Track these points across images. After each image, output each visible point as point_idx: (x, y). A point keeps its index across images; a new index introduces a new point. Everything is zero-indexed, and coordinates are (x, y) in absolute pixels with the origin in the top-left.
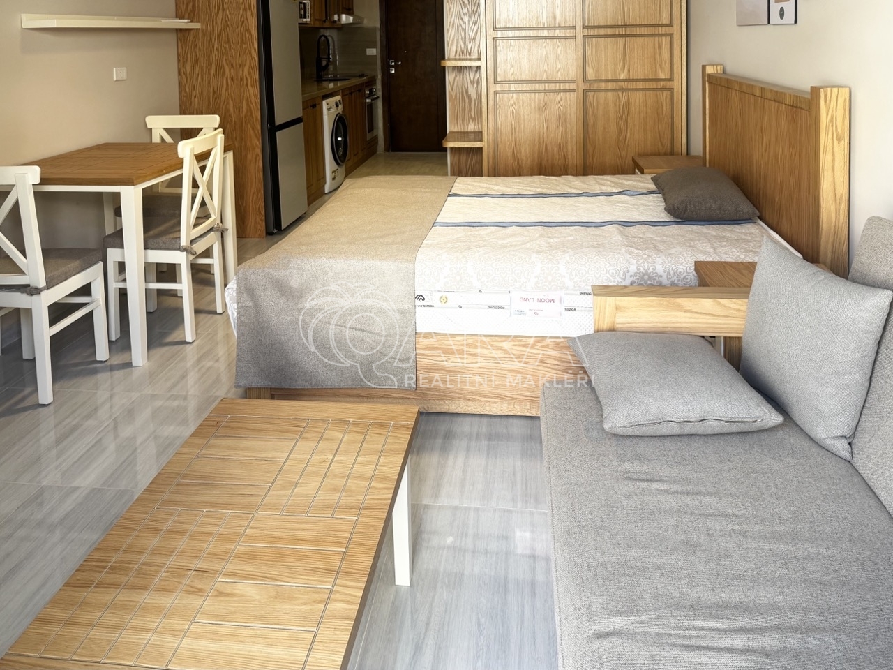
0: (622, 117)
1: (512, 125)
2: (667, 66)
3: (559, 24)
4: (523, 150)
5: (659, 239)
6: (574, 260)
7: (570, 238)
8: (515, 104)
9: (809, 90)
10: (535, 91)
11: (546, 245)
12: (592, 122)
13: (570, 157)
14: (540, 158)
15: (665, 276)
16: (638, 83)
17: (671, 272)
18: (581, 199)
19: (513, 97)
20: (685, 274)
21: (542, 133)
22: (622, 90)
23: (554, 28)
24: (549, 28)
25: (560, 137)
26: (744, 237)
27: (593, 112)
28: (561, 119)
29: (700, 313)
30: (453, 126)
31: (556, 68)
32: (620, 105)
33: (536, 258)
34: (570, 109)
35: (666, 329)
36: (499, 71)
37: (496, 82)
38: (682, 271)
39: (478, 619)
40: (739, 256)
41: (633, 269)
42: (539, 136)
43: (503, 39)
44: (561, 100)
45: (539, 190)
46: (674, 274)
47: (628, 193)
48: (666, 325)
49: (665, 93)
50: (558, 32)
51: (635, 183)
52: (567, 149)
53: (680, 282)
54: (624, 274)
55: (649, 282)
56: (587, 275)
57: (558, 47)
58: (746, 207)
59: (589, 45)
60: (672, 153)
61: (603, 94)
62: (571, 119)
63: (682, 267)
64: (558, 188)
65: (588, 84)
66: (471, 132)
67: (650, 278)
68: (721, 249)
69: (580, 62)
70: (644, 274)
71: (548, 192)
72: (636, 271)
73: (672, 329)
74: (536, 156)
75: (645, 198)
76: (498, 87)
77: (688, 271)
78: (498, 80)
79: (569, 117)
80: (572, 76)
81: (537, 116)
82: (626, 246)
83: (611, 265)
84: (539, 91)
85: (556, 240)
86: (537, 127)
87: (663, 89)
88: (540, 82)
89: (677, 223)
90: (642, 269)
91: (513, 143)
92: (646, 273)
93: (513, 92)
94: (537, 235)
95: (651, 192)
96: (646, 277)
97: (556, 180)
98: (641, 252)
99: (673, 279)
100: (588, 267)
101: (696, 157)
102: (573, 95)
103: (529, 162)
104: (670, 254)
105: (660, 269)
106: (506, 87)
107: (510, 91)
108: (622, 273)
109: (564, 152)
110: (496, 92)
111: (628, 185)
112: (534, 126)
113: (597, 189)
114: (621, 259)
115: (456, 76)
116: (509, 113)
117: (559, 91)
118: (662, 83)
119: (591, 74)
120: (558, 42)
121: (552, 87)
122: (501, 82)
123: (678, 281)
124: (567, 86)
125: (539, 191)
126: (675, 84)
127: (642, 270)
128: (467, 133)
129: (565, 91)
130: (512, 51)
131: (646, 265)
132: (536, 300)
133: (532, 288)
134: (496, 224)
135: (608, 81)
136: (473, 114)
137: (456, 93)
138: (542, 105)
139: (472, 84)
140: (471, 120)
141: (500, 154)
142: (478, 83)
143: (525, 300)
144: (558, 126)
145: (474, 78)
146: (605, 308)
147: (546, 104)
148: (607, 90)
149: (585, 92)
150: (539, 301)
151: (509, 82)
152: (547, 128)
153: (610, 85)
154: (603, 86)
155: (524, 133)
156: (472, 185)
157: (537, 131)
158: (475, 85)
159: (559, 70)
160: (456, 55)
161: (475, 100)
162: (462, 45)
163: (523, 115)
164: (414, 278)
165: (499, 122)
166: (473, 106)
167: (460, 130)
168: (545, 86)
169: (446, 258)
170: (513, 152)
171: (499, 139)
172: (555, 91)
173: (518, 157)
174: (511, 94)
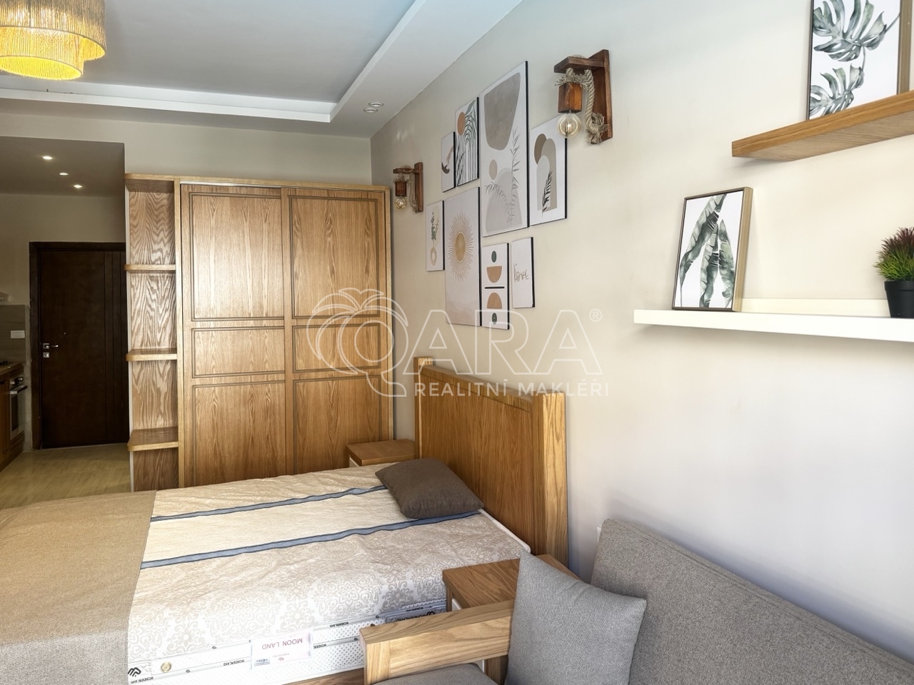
0: (332, 405)
3: (267, 314)
4: (226, 446)
5: (401, 547)
6: (322, 589)
7: (311, 561)
8: (217, 398)
10: (240, 384)
11: (287, 575)
12: (302, 411)
13: (279, 449)
14: (246, 452)
15: (415, 592)
17: (422, 585)
18: (309, 504)
19: (214, 391)
20: (434, 585)
21: (247, 427)
22: (332, 378)
23: (262, 319)
24: (255, 319)
25: (268, 429)
27: (303, 402)
28: (269, 411)
29: (470, 640)
30: (137, 424)
31: (263, 359)
32: (330, 394)
33: (281, 594)
34: (279, 400)
35: (439, 664)
36: (198, 364)
37: (194, 376)
38: (431, 582)
40: (478, 556)
41: (385, 588)
42: (245, 429)
43: (203, 330)
44: (269, 391)
45: (259, 498)
46: (424, 587)
47: (355, 491)
48: (439, 659)
50: (265, 323)
51: (358, 478)
52: (276, 442)
53: (429, 595)
54: (377, 596)
55: (401, 600)
56: (338, 605)
57: (266, 337)
58: (473, 500)
59: (298, 336)
60: (380, 440)
61: (313, 384)
62: (280, 409)
63: (430, 578)
64: (280, 493)
65: (297, 375)
67: (402, 595)
68: (461, 551)
69: (289, 353)
70: (396, 593)
71: (270, 500)
72: (388, 590)
73: (445, 662)
74: (241, 451)
75: (373, 496)
76: (197, 382)
77: (437, 581)
78: (197, 373)
79: (277, 407)
80: (280, 367)
81: (242, 409)
82: (374, 562)
83: (363, 589)
84: (245, 384)
85: (296, 566)
86: (242, 421)
88: (246, 374)
89: (412, 524)
90: (393, 587)
91: (215, 440)
92: (398, 591)
93: (215, 386)
94: (274, 564)
95: (376, 489)
96: (398, 595)
97: (275, 483)
98: (389, 567)
99: (423, 592)
100: (339, 595)
101: (405, 441)
102: (282, 386)
103: (233, 458)
104: (417, 565)
105: (410, 583)
106: (207, 381)
107: (211, 385)
108: (374, 595)
109: (272, 443)
110: (194, 387)
111: (352, 482)
112: (240, 421)
113: (322, 490)
114: (372, 580)
116: (210, 408)
117: (267, 382)
119: (301, 364)
120: (265, 333)
121: (260, 378)
122: (200, 376)
123: (428, 593)
124: (276, 377)
125: (259, 500)
127: (394, 589)
129: (273, 382)
130: (214, 343)
131: (397, 582)
132: (281, 644)
133: (277, 631)
134: (220, 554)
135: (318, 370)
136: (162, 409)
137: (142, 388)
138: (248, 397)
139: (162, 376)
140: (160, 416)
141: (199, 453)
142: (168, 374)
143: (268, 646)
144: (266, 419)
145: (164, 370)
146: (379, 655)
147: (252, 396)
148: (317, 380)
149: (295, 382)
150: (285, 644)
151: (211, 375)
152: (254, 421)
153: (321, 375)
154: (313, 375)
155: (228, 428)
156: (177, 501)
157: (242, 425)
158: (165, 378)
159: (267, 361)
160: (142, 345)
161: (166, 394)
162: (150, 335)
163: (227, 410)
164: (126, 649)
165: (198, 419)
166: (162, 400)
167: (146, 428)
168: (251, 378)
169: (169, 614)
170: (215, 449)
171: (198, 437)
172: (263, 383)
173: (220, 454)
174: (213, 388)
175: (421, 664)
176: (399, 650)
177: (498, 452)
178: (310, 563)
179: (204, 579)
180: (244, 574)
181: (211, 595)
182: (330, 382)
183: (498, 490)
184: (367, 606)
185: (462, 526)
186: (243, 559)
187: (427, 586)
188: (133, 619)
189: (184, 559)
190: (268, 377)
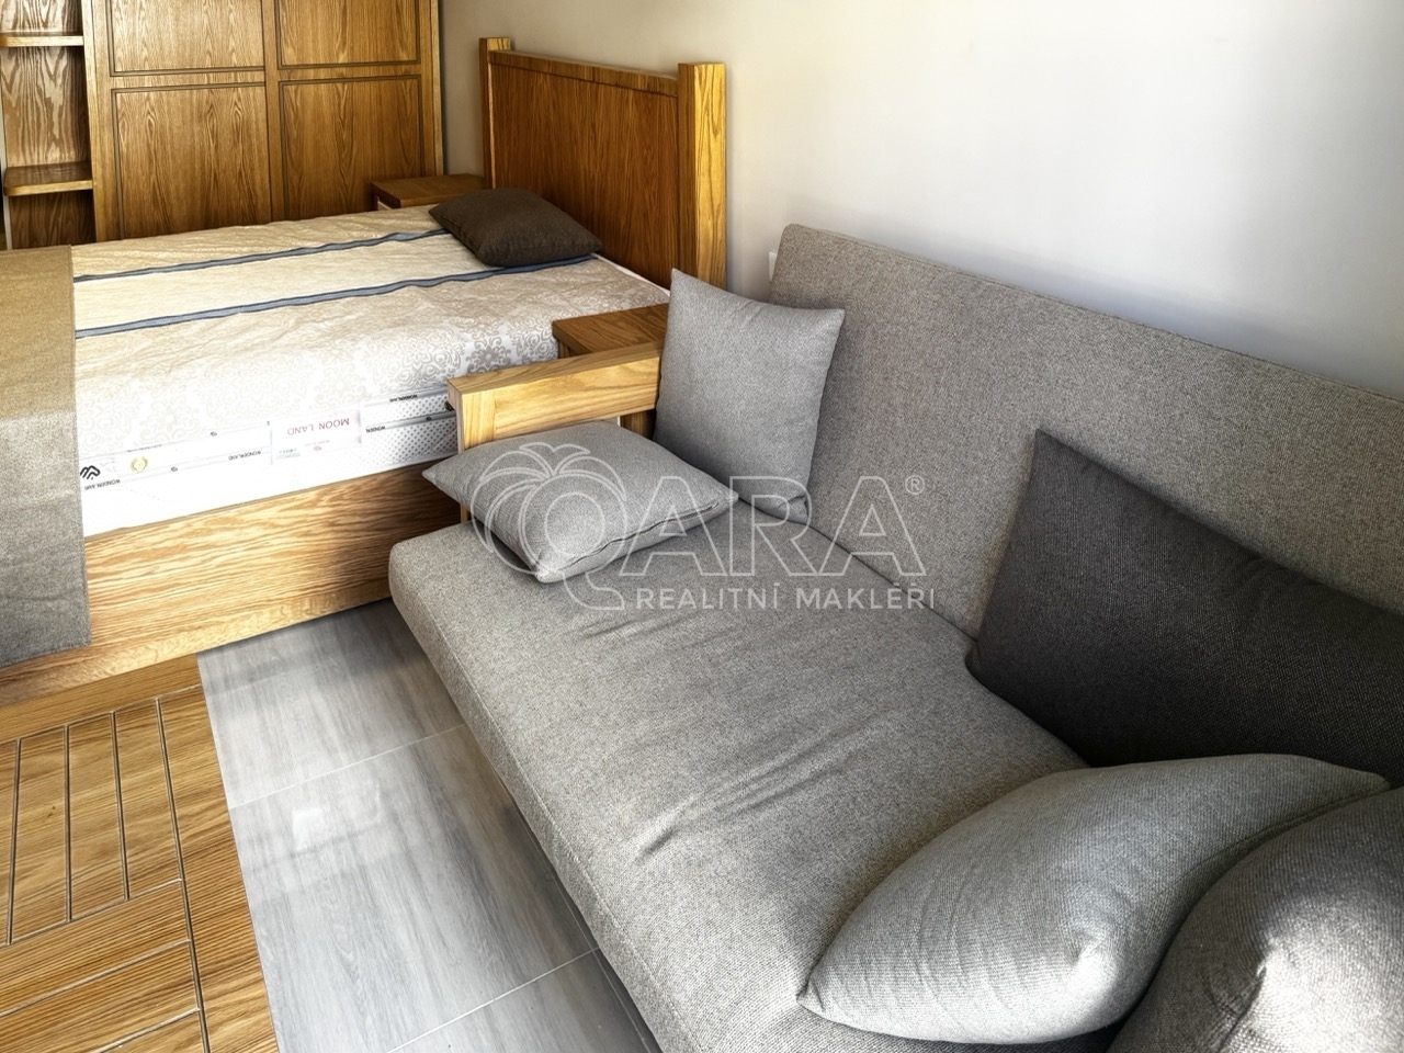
0: (343, 122)
2: (410, 41)
4: (172, 188)
5: (484, 298)
6: (375, 349)
7: (349, 317)
8: (153, 110)
9: (676, 68)
10: (191, 87)
11: (317, 334)
12: (295, 133)
13: (259, 192)
14: (205, 198)
15: (514, 352)
16: (367, 68)
17: (523, 343)
18: (328, 254)
19: (148, 98)
20: (541, 342)
21: (206, 157)
22: (343, 80)
25: (239, 161)
26: (593, 279)
27: (296, 116)
28: (241, 131)
29: (605, 388)
30: (14, 158)
31: (227, 48)
32: (339, 104)
33: (312, 357)
34: (256, 114)
35: (563, 421)
36: (119, 53)
37: (113, 73)
38: (536, 338)
39: (342, 959)
40: (601, 305)
41: (470, 347)
42: (203, 160)
44: (239, 99)
45: (245, 249)
46: (526, 345)
47: (398, 236)
48: (562, 415)
49: (408, 82)
51: (399, 222)
52: (253, 180)
53: (534, 355)
54: (458, 358)
55: (493, 363)
56: (401, 369)
57: (231, 11)
58: (585, 237)
59: (285, 9)
60: (424, 175)
61: (312, 87)
62: (258, 129)
63: (535, 333)
64: (277, 242)
65: (285, 73)
66: (55, 166)
67: (495, 356)
68: (576, 299)
69: (270, 37)
70: (486, 353)
71: (264, 250)
72: (474, 349)
73: (571, 419)
74: (198, 195)
75: (428, 243)
76: (120, 83)
77: (545, 337)
78: (119, 69)
79: (254, 126)
80: (257, 60)
81: (196, 129)
82: (449, 315)
83: (436, 347)
84: (199, 87)
85: (328, 324)
86: (198, 147)
87: (406, 76)
88: (201, 71)
89: (496, 273)
90: (482, 345)
91: (153, 177)
92: (489, 350)
93: (149, 89)
94: (292, 322)
95: (432, 233)
96: (489, 356)
97: (266, 230)
98: (473, 321)
99: (525, 352)
100: (402, 356)
101: (464, 176)
102: (260, 91)
103: (184, 208)
104: (514, 317)
105: (507, 341)
106: (135, 81)
107: (142, 89)
108: (454, 356)
109: (247, 184)
110: (114, 92)
111: (390, 226)
112: (193, 147)
113: (346, 237)
114: (449, 336)
115: (17, 65)
116: (143, 127)
117: (235, 85)
118: (403, 67)
119: (290, 56)
121: (223, 78)
122: (124, 74)
123: (532, 353)
124: (249, 77)
125: (246, 250)
126: (423, 69)
127: (483, 347)
128: (46, 167)
129: (246, 85)
130: (144, 19)
131: (487, 338)
132: (316, 426)
133: (311, 408)
134: (202, 315)
135: (318, 66)
136: (56, 132)
137: (19, 98)
138: (205, 108)
139: (53, 78)
140: (53, 145)
141: (128, 198)
142: (64, 76)
143: (296, 430)
144: (235, 144)
145: (56, 68)
146: (479, 410)
147: (212, 107)
148: (317, 81)
149: (282, 85)
150: (322, 426)
151: (141, 73)
152: (216, 147)
153: (323, 74)
154: (311, 74)
155: (174, 158)
156: (112, 257)
157: (197, 154)
158: (60, 81)
159: (233, 50)
160: (14, 27)
161: (61, 108)
162: (28, 10)
163: (170, 129)
164: (75, 438)
165: (123, 143)
166: (55, 119)
167: (29, 163)
168: (209, 78)
169: (141, 387)
170: (154, 192)
171: (124, 173)
172: (228, 86)
173: (163, 199)
174: (146, 94)
175: (538, 421)
176: (508, 402)
177: (623, 167)
178: (349, 321)
179: (184, 345)
180: (247, 336)
181: (202, 361)
182: (339, 86)
183: (623, 222)
184: (444, 371)
185: (572, 274)
186: (240, 319)
187: (530, 343)
188: (83, 394)
189: (144, 324)
190: (236, 77)
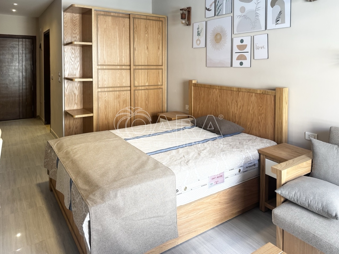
0: (147, 99)
1: (105, 105)
2: (161, 80)
3: (124, 64)
4: (110, 115)
8: (106, 97)
10: (115, 91)
12: (137, 102)
15: (251, 156)
16: (152, 86)
21: (117, 107)
22: (147, 89)
23: (122, 65)
24: (120, 65)
27: (137, 98)
28: (125, 101)
31: (122, 82)
32: (146, 95)
34: (128, 97)
36: (99, 83)
38: (255, 154)
42: (116, 109)
43: (101, 69)
44: (125, 94)
49: (160, 90)
50: (123, 67)
55: (248, 160)
61: (140, 91)
63: (256, 152)
65: (135, 88)
69: (132, 79)
70: (247, 158)
72: (245, 157)
78: (99, 87)
79: (127, 100)
80: (129, 85)
81: (115, 101)
84: (117, 91)
87: (160, 88)
88: (117, 87)
91: (106, 113)
93: (106, 91)
102: (129, 92)
103: (112, 120)
106: (103, 90)
108: (241, 159)
110: (98, 92)
112: (115, 105)
114: (238, 154)
116: (104, 101)
118: (159, 86)
119: (136, 84)
120: (123, 71)
121: (122, 89)
124: (127, 88)
126: (163, 87)
130: (105, 74)
131: (246, 154)
132: (217, 177)
135: (142, 86)
136: (76, 101)
137: (68, 93)
138: (117, 96)
139: (76, 88)
140: (75, 104)
141: (100, 118)
142: (79, 87)
143: (213, 179)
144: (124, 104)
146: (284, 174)
147: (119, 96)
148: (142, 90)
149: (134, 90)
151: (105, 88)
152: (119, 105)
153: (143, 88)
154: (140, 88)
155: (110, 108)
157: (115, 107)
158: (78, 89)
159: (124, 82)
161: (78, 95)
163: (110, 101)
165: (100, 105)
170: (106, 116)
171: (99, 112)
172: (123, 91)
173: (108, 118)
174: (105, 93)
176: (289, 172)
182: (146, 91)
190: (124, 88)
